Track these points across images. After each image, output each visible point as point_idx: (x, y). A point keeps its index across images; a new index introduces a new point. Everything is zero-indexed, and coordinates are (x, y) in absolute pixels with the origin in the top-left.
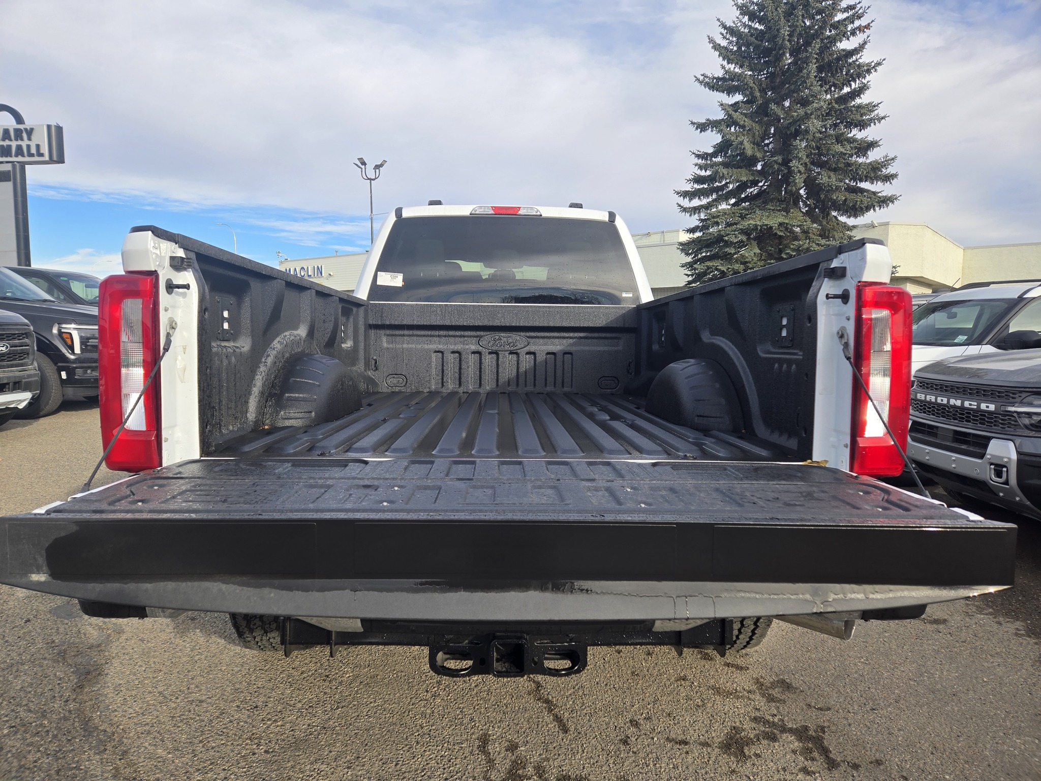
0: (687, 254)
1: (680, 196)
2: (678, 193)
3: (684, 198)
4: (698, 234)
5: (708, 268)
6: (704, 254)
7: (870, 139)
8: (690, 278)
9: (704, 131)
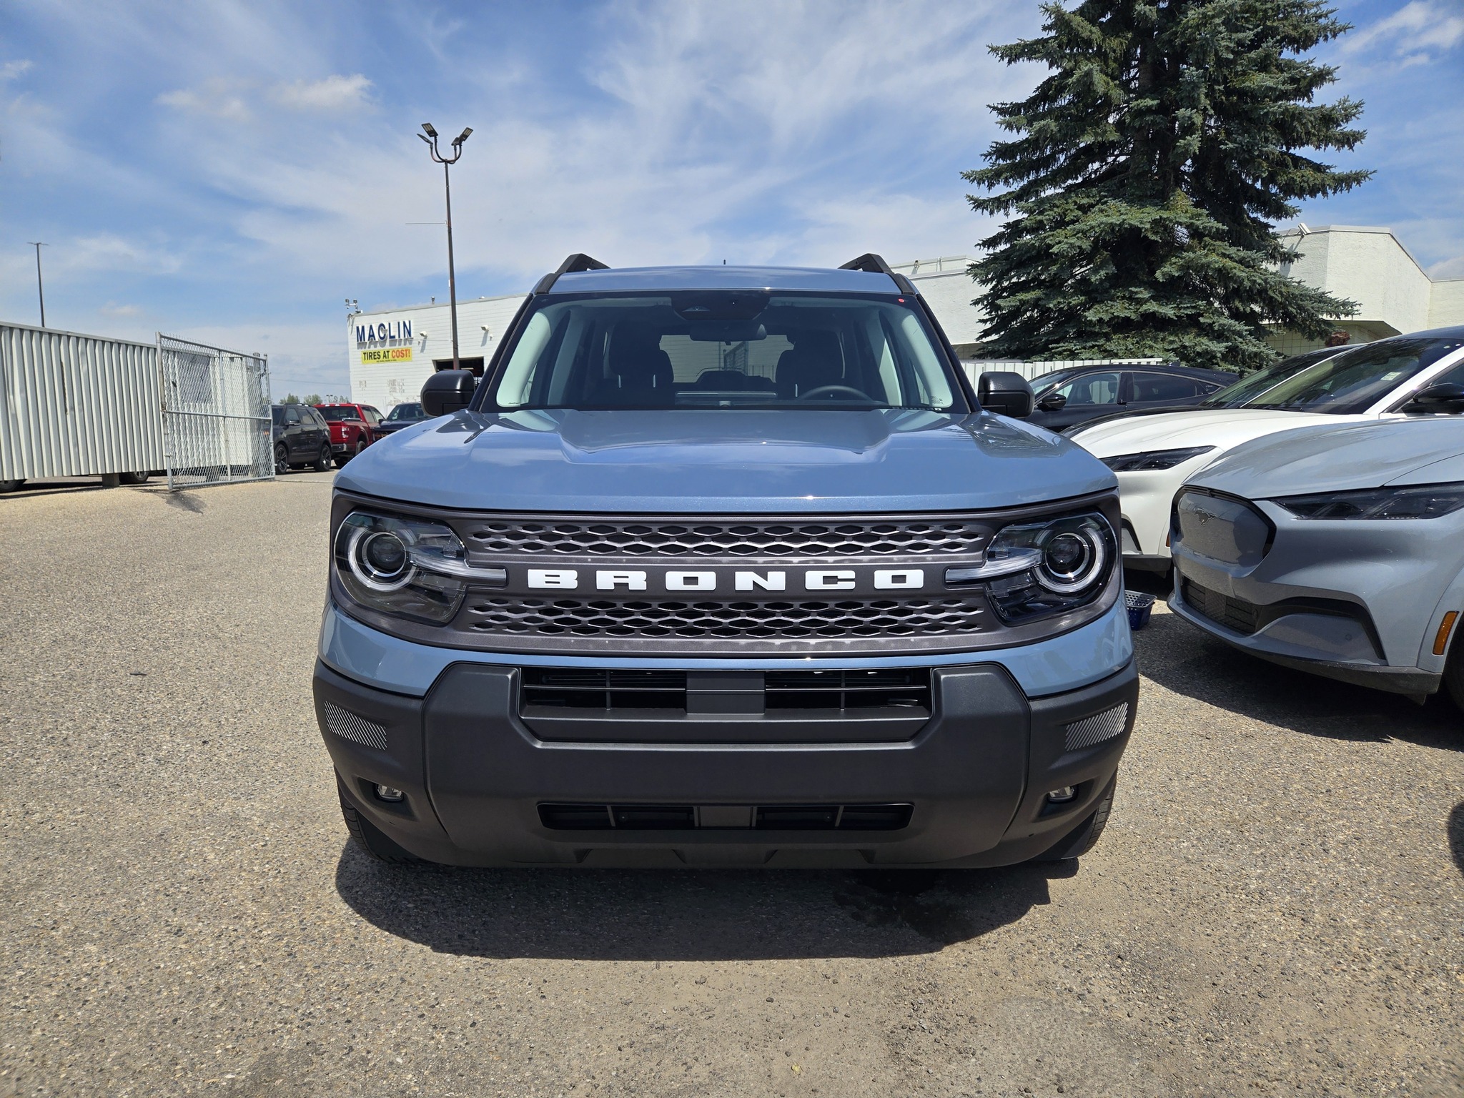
0: (984, 282)
1: (973, 181)
2: (967, 176)
3: (979, 183)
4: (1002, 247)
5: (1023, 302)
6: (1014, 280)
7: (1318, 65)
8: (988, 325)
9: (1015, 61)
